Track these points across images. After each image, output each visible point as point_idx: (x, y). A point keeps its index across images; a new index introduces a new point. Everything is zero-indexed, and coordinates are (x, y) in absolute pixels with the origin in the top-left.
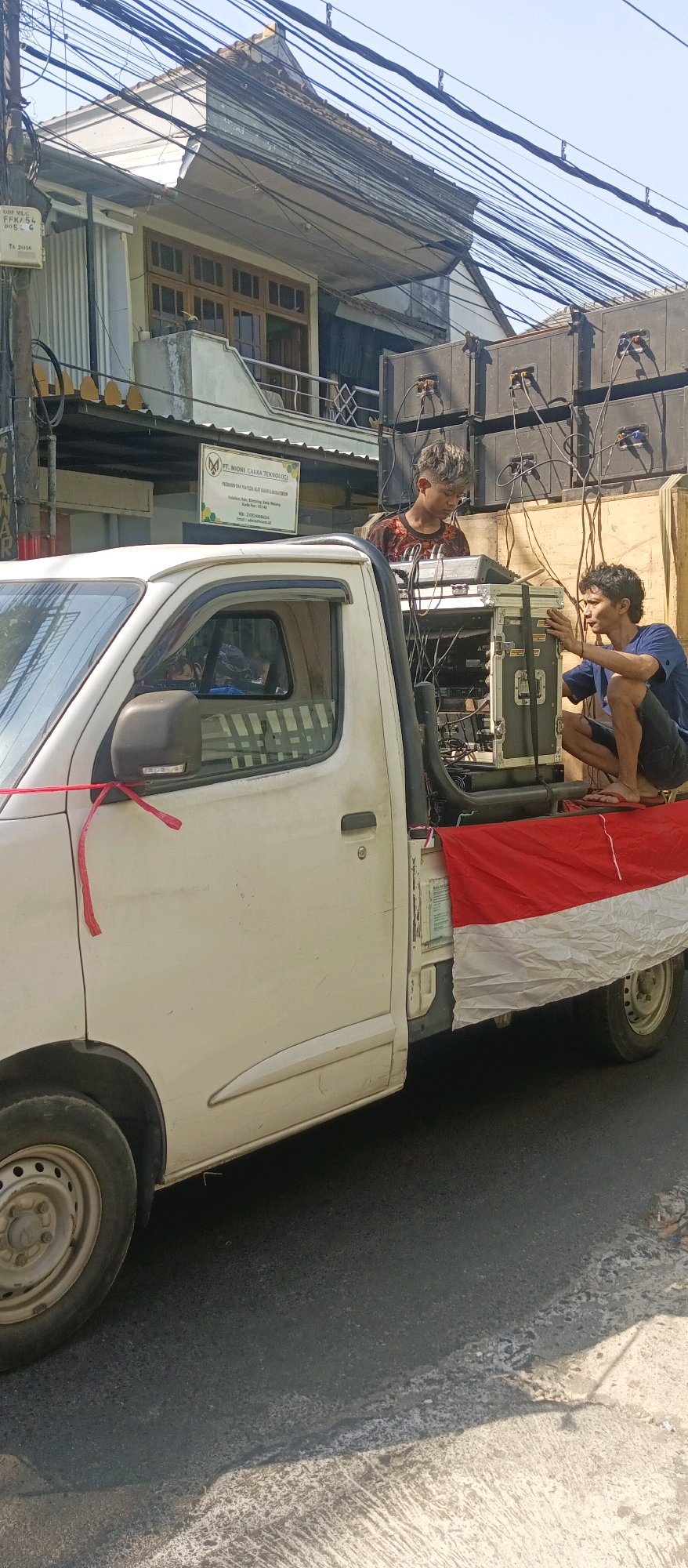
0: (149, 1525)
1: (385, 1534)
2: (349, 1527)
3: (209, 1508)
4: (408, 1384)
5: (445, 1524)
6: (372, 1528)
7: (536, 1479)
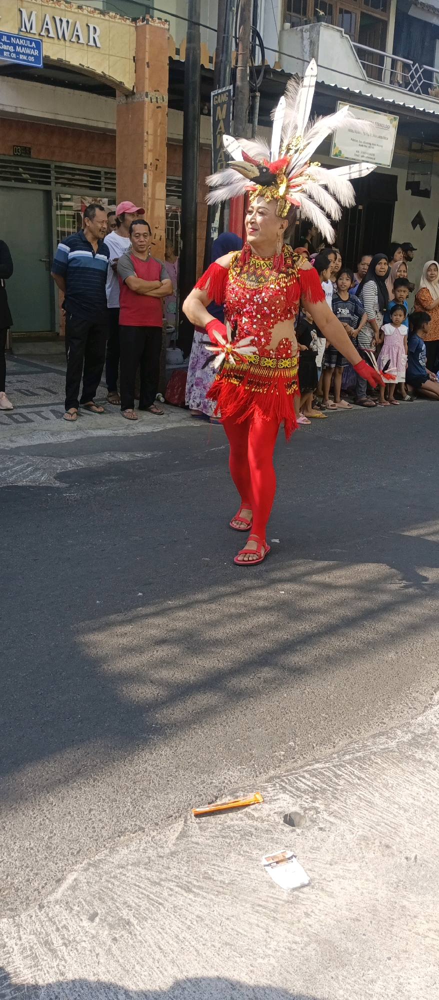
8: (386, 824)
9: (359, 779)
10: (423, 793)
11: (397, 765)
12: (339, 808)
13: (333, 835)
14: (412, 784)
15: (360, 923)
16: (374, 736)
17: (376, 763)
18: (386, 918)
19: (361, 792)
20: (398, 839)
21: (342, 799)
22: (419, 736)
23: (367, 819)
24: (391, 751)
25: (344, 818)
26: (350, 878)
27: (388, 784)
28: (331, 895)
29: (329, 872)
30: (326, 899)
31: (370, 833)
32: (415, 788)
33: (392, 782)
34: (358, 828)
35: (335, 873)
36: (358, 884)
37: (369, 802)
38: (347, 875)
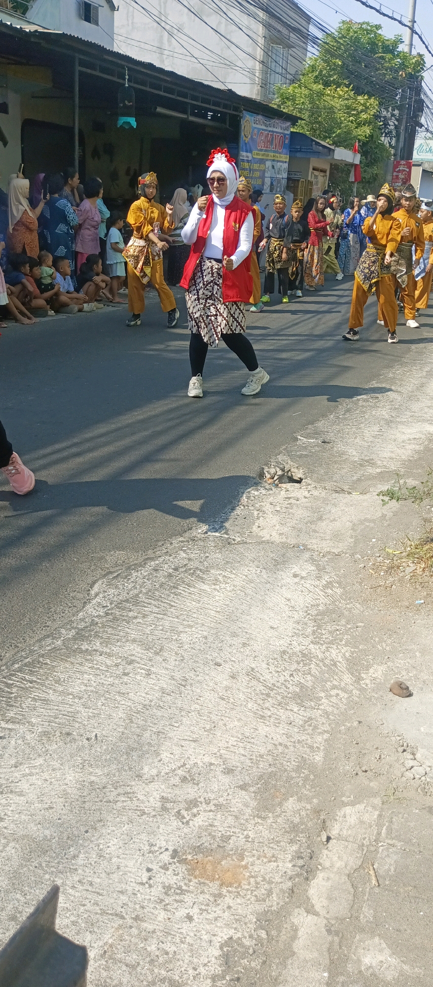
0: (70, 604)
1: (190, 593)
2: (172, 593)
3: (97, 595)
4: (171, 543)
5: (217, 587)
6: (182, 592)
7: (251, 569)
8: (63, 715)
9: (31, 683)
10: (93, 679)
11: (66, 660)
12: (15, 714)
13: (14, 739)
14: (83, 673)
15: (53, 810)
16: (40, 640)
17: (45, 664)
18: (77, 797)
19: (35, 694)
20: (77, 725)
21: (17, 705)
22: (82, 630)
23: (45, 715)
24: (58, 649)
25: (22, 722)
26: (37, 773)
27: (60, 680)
28: (21, 794)
29: (16, 774)
30: (17, 799)
31: (50, 727)
32: (86, 676)
33: (63, 677)
34: (37, 727)
35: (21, 773)
36: (46, 775)
37: (44, 700)
38: (34, 771)
